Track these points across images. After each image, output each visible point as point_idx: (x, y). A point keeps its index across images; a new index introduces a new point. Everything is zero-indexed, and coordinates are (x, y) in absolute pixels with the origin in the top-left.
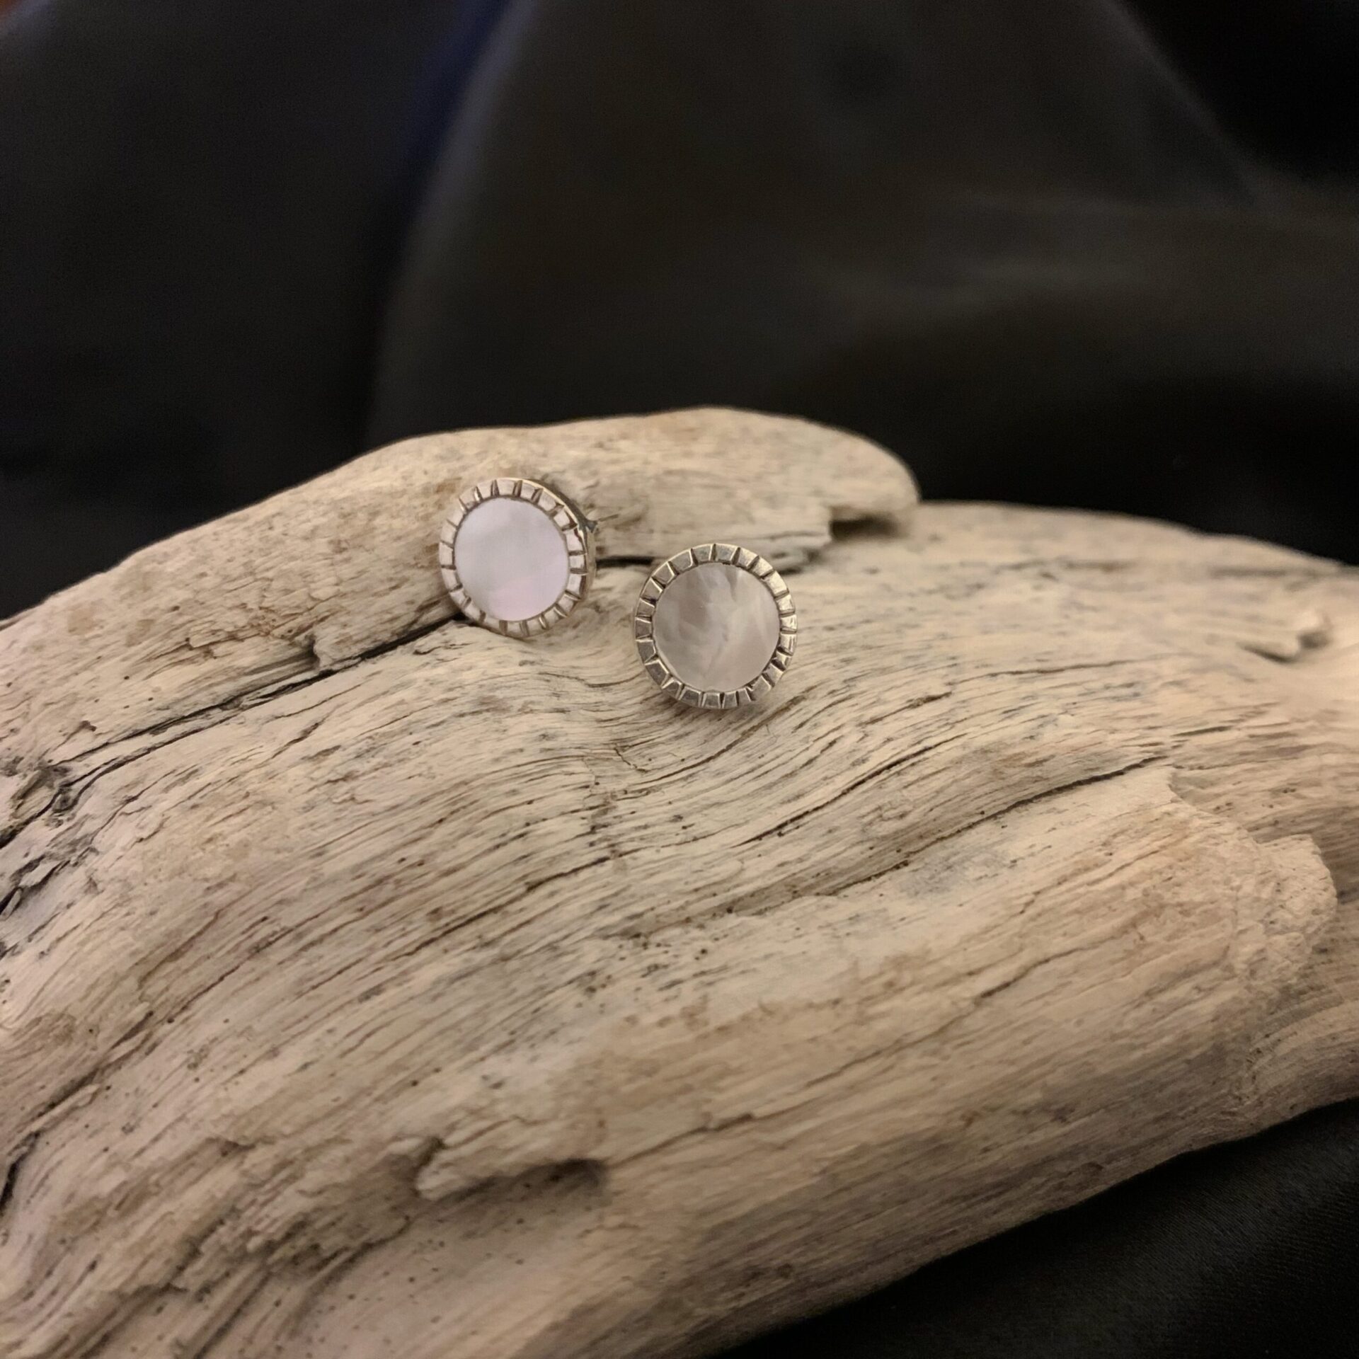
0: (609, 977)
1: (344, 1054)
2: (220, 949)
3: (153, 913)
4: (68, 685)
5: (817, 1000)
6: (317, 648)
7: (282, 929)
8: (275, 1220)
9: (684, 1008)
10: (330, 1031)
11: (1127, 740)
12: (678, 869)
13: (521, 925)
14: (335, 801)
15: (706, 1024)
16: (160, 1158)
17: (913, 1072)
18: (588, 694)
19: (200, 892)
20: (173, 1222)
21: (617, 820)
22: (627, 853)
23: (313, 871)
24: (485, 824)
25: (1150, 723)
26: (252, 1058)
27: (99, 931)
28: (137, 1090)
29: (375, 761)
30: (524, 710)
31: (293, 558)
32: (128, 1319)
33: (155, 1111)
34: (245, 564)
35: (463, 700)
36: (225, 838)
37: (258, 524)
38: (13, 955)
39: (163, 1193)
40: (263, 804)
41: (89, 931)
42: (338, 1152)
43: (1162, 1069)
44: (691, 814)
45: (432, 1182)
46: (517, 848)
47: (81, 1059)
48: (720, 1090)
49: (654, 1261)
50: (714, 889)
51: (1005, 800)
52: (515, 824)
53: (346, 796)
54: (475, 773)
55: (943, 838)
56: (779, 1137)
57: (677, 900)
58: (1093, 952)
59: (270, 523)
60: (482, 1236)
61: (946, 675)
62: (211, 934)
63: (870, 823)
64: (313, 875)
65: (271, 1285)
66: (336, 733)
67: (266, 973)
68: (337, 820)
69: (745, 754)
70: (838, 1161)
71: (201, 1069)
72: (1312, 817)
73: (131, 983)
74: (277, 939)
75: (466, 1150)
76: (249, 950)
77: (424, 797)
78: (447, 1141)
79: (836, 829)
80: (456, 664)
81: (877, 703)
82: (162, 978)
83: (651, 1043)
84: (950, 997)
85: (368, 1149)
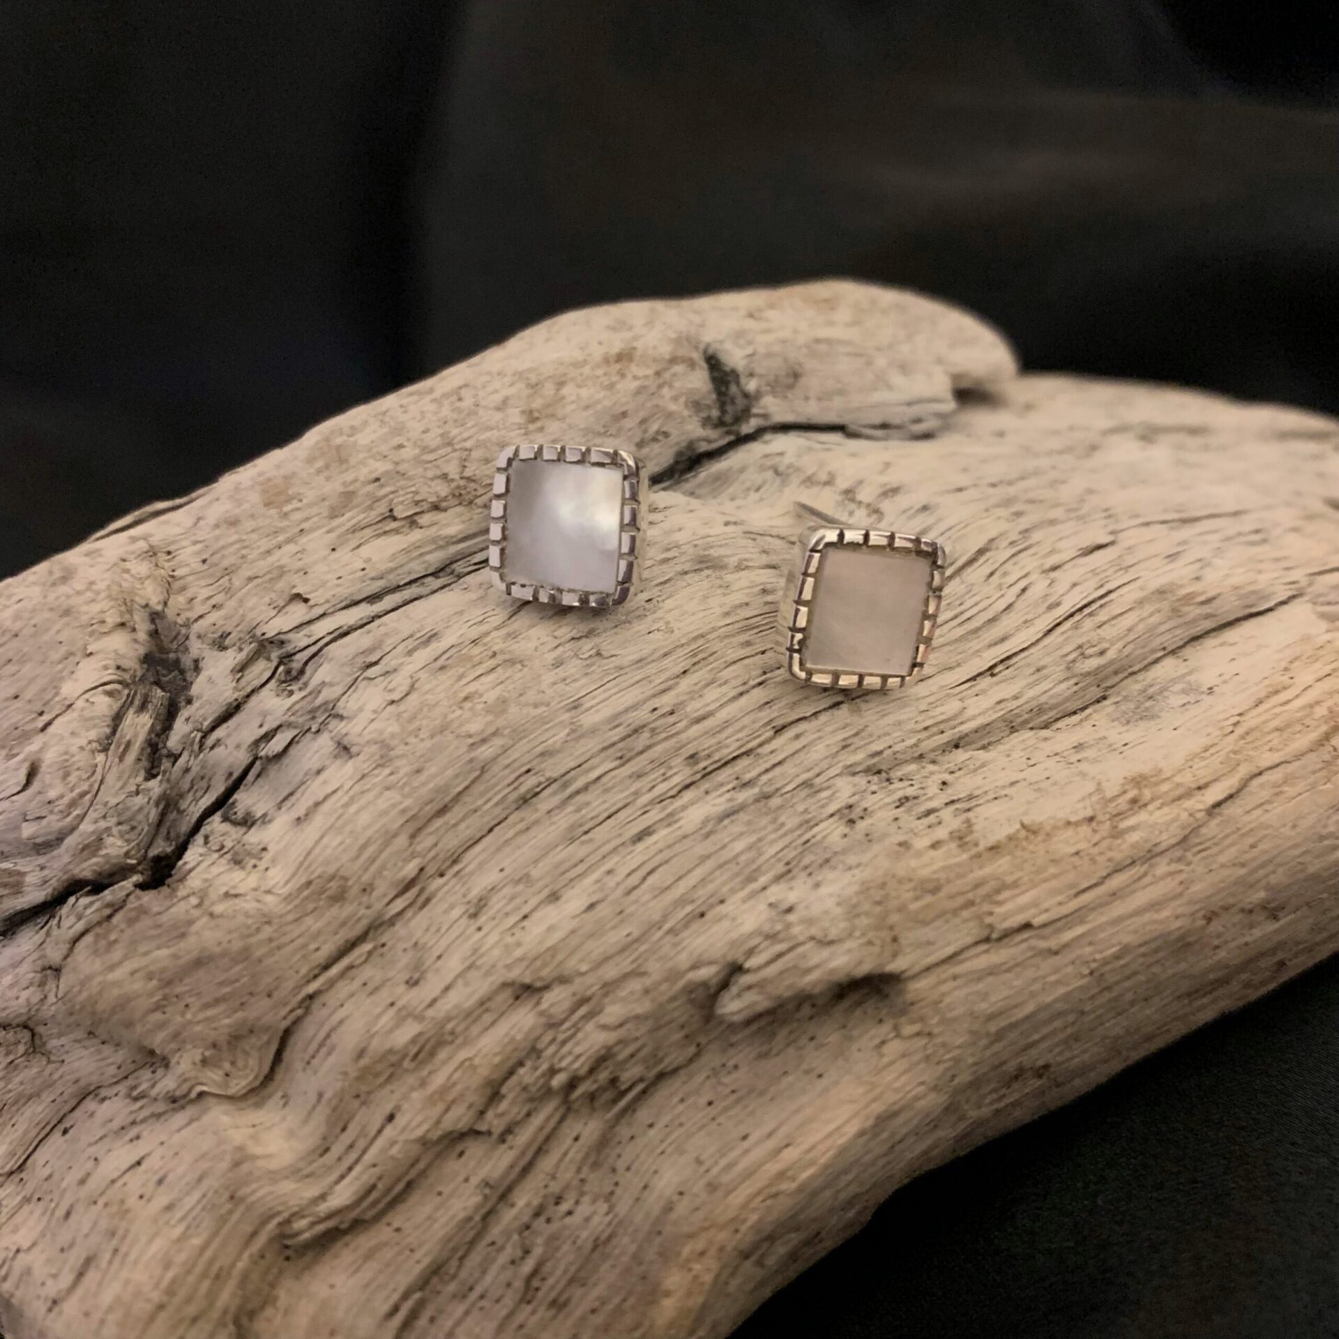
0: (865, 810)
1: (629, 893)
2: (486, 802)
3: (418, 771)
4: (270, 559)
5: (1073, 819)
7: (548, 780)
8: (579, 1056)
9: (950, 833)
10: (609, 872)
11: (1271, 580)
13: (775, 766)
14: (586, 656)
15: (976, 845)
16: (456, 1006)
17: (1162, 878)
19: (464, 749)
20: (474, 1068)
22: (859, 696)
23: (572, 723)
24: (726, 674)
25: (1284, 564)
26: (533, 902)
27: (362, 792)
28: (416, 944)
29: (613, 619)
30: (742, 566)
31: (491, 429)
32: (429, 1166)
33: (440, 963)
34: (442, 435)
35: (682, 559)
36: (481, 696)
37: (446, 396)
38: (264, 823)
39: (459, 1041)
40: (512, 662)
41: (351, 793)
42: (636, 985)
45: (732, 1006)
46: (759, 695)
47: (355, 918)
48: (1000, 903)
49: (946, 1065)
50: (942, 727)
51: (1181, 636)
52: (754, 673)
53: (592, 652)
54: (710, 626)
55: (1133, 673)
56: (1053, 943)
57: (909, 738)
58: (1297, 764)
59: (458, 394)
60: (777, 1055)
61: (1106, 526)
62: (479, 788)
63: (1074, 661)
64: (572, 727)
65: (569, 1121)
67: (537, 822)
68: (586, 674)
69: (945, 603)
70: (1106, 962)
71: (482, 919)
73: (402, 840)
74: (543, 789)
75: (768, 972)
76: (516, 801)
77: (666, 650)
78: (747, 965)
79: (1044, 667)
80: (666, 526)
81: (1053, 552)
82: (431, 834)
83: (929, 864)
84: (1186, 810)
85: (666, 979)
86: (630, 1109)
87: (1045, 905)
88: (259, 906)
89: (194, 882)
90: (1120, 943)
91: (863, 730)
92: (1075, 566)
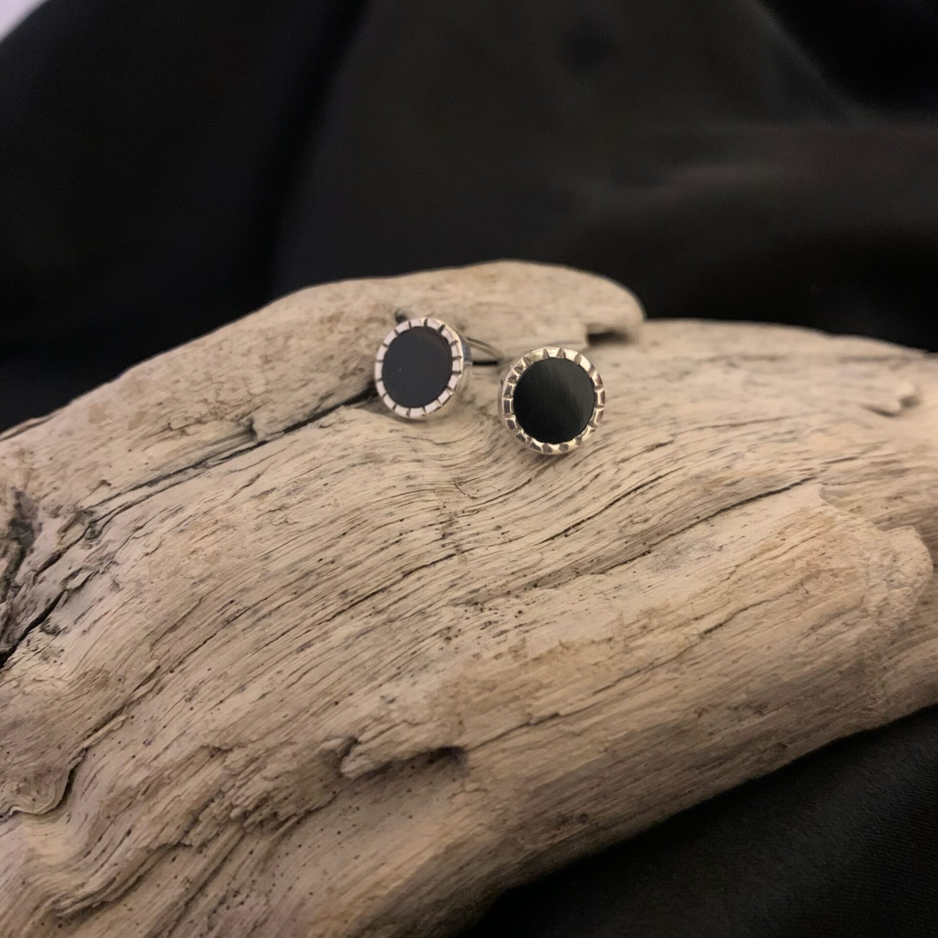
0: (460, 630)
1: (289, 687)
2: (202, 623)
3: (158, 601)
4: (90, 457)
5: (596, 640)
6: (255, 426)
7: (244, 608)
8: (248, 798)
9: (510, 648)
10: (279, 672)
11: (791, 467)
12: (501, 560)
13: (400, 599)
14: (274, 523)
15: (526, 657)
16: (171, 760)
17: (661, 683)
18: (436, 450)
19: (188, 586)
20: (181, 802)
21: (459, 530)
22: (467, 551)
23: (263, 569)
24: (373, 535)
25: (805, 456)
26: (228, 692)
27: (122, 615)
28: (152, 717)
29: (299, 497)
30: (395, 461)
31: (237, 368)
32: (153, 866)
33: (164, 731)
34: (206, 373)
35: (354, 456)
36: (203, 550)
37: (212, 347)
38: (65, 633)
39: (174, 782)
40: (227, 527)
41: (116, 615)
42: (288, 750)
43: (824, 677)
44: (506, 525)
45: (351, 767)
46: (395, 550)
47: (114, 698)
48: (537, 699)
49: (498, 812)
50: (525, 572)
51: (712, 509)
52: (393, 535)
53: (282, 520)
54: (366, 502)
55: (672, 535)
56: (576, 728)
57: (501, 580)
58: (776, 602)
59: (220, 346)
60: (385, 801)
61: (669, 430)
62: (197, 613)
63: (625, 526)
64: (263, 571)
65: (246, 840)
66: (272, 480)
68: (277, 535)
69: (540, 485)
70: (616, 742)
71: (194, 702)
72: (914, 514)
73: (145, 647)
74: (241, 615)
75: (373, 744)
76: (222, 623)
77: (333, 518)
78: (360, 739)
79: (603, 531)
80: (348, 433)
81: (624, 449)
82: (165, 644)
83: (490, 670)
84: (684, 634)
85: (307, 747)
86: (287, 834)
87: (570, 701)
88: (53, 688)
89: (15, 671)
90: (626, 730)
91: (466, 574)
92: (639, 459)
